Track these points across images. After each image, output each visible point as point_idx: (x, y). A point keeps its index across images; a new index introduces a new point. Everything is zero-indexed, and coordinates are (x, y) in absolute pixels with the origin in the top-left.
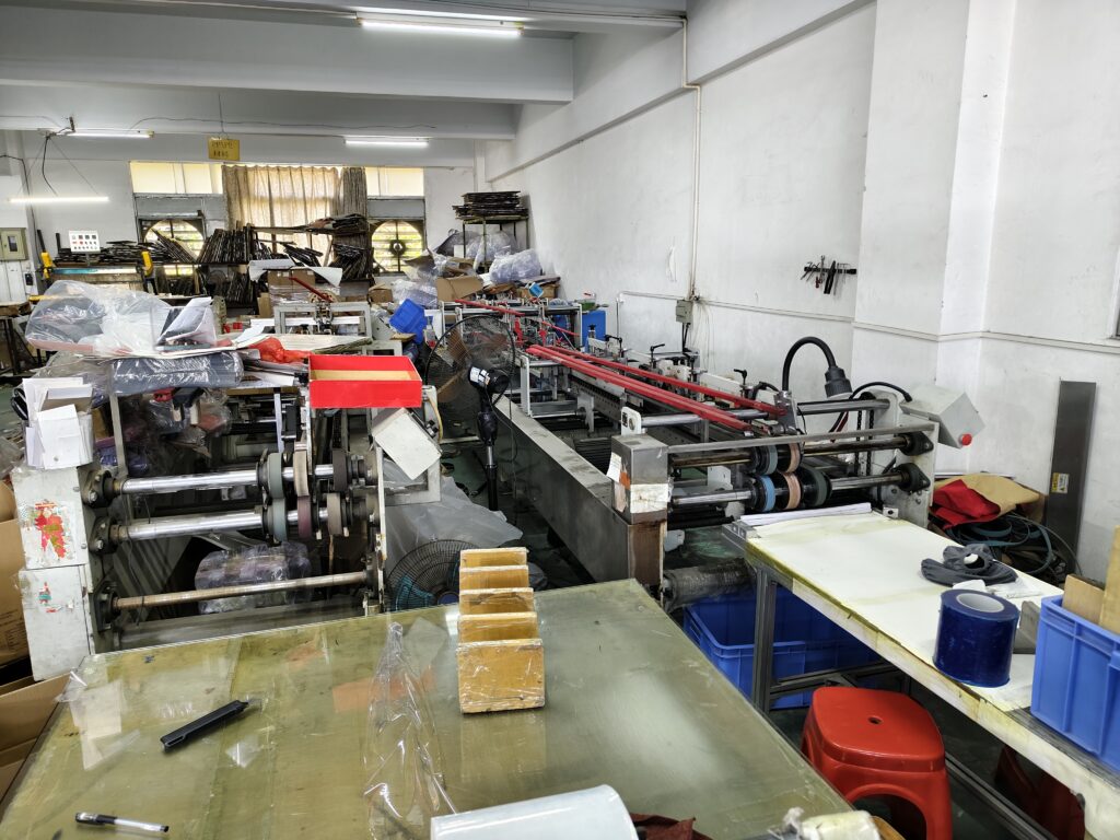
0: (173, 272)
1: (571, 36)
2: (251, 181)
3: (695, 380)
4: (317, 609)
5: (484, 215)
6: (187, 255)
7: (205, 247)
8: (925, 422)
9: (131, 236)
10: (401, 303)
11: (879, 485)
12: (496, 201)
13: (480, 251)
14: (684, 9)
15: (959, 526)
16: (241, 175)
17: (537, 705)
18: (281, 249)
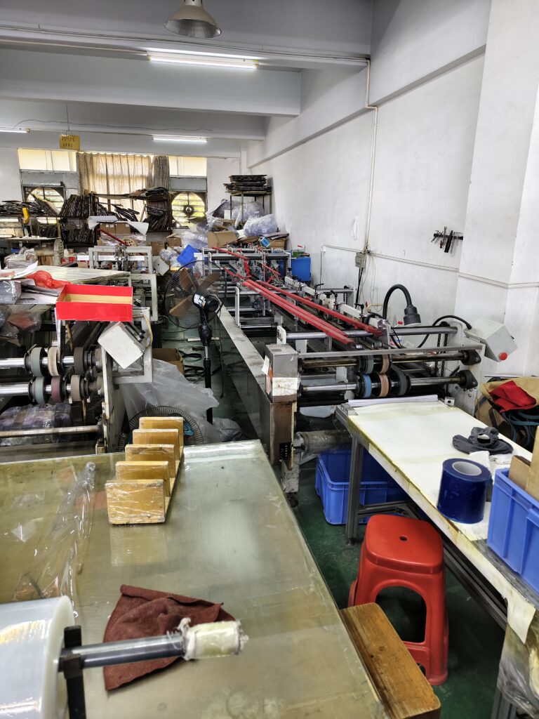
0: (45, 222)
1: (300, 70)
2: (95, 163)
3: (337, 308)
4: (70, 447)
5: (243, 190)
6: (53, 211)
7: (64, 206)
8: (477, 343)
9: (18, 197)
10: (185, 247)
11: (447, 383)
12: (251, 181)
13: (239, 215)
14: (369, 53)
15: (510, 411)
16: (88, 159)
17: (159, 521)
18: (113, 209)
